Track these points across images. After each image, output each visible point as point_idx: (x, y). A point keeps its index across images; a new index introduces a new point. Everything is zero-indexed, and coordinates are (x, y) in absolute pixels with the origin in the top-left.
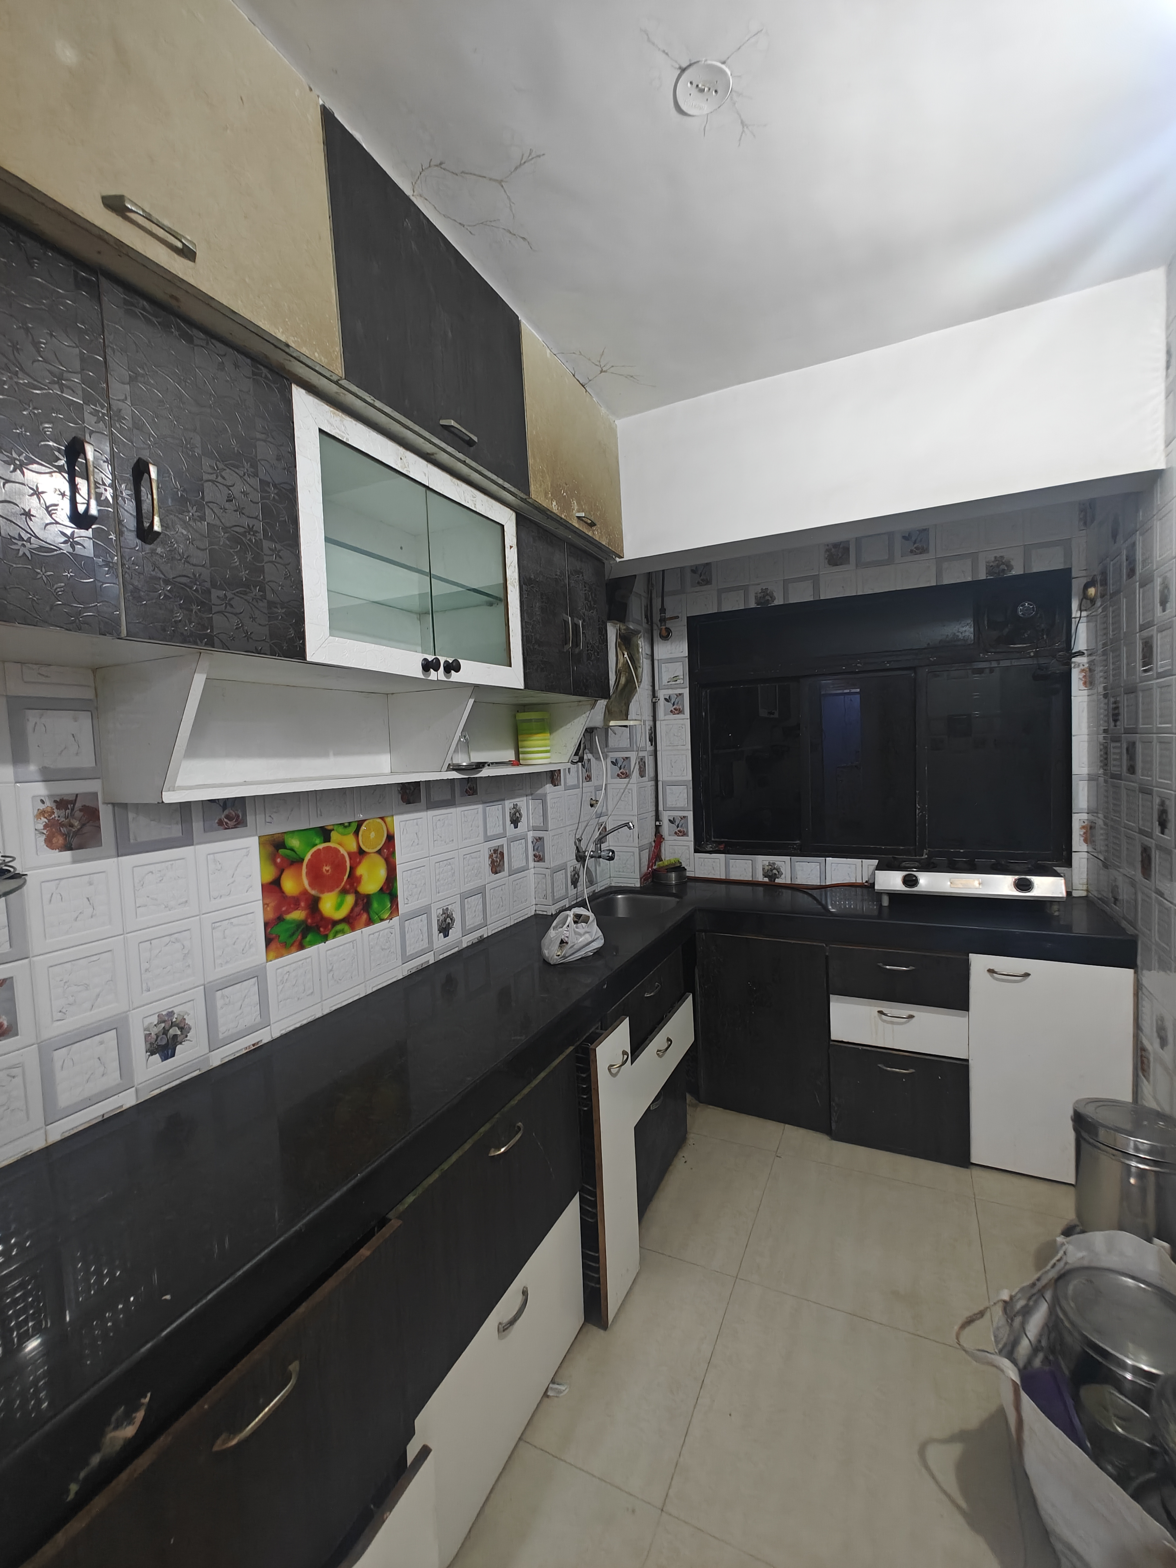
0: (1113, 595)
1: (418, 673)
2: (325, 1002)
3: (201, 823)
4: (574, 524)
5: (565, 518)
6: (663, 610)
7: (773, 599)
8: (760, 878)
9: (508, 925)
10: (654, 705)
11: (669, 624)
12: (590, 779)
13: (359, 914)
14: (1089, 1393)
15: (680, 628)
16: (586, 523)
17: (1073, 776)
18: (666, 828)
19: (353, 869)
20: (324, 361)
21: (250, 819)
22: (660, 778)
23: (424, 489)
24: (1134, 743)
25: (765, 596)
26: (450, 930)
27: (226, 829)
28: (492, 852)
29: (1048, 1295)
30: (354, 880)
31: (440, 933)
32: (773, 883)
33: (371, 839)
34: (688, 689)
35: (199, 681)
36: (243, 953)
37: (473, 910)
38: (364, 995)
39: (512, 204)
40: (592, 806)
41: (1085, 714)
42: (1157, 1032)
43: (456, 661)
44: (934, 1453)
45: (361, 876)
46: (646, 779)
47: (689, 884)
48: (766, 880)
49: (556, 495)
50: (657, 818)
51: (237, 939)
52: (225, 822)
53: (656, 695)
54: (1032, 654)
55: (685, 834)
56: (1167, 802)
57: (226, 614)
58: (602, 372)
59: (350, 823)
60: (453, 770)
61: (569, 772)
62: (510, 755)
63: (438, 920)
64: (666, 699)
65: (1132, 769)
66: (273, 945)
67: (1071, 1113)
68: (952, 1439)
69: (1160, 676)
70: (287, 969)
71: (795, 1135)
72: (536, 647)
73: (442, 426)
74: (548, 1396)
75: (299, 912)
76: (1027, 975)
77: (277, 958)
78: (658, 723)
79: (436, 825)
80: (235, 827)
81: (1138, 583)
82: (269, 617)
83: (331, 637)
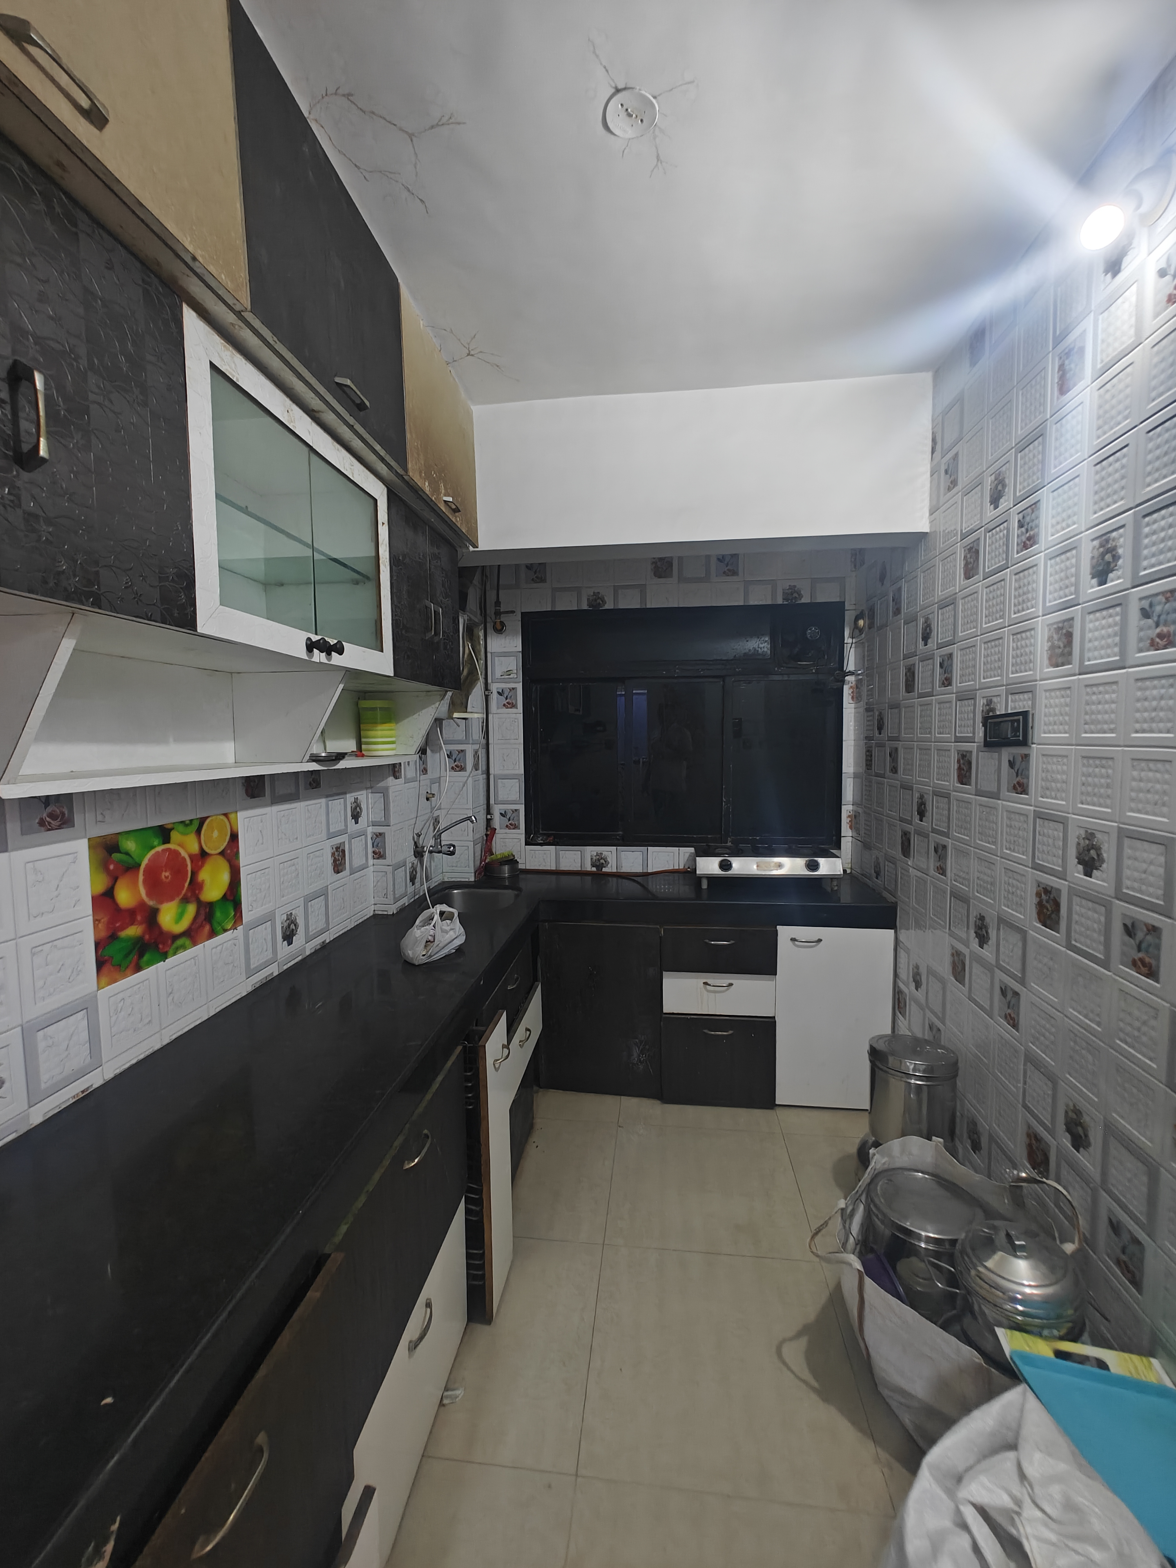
0: (880, 628)
1: (302, 653)
2: (164, 1031)
3: (18, 824)
4: (442, 508)
5: (435, 500)
6: (498, 603)
7: (604, 602)
8: (588, 867)
9: (349, 928)
10: (487, 697)
11: (503, 618)
12: (426, 771)
13: (202, 926)
14: (902, 1266)
15: (514, 623)
16: (450, 507)
17: (843, 775)
18: (497, 822)
19: (194, 874)
20: (230, 285)
21: (78, 819)
22: (492, 771)
23: (306, 449)
24: (896, 749)
25: (596, 600)
26: (294, 937)
27: (49, 830)
28: (334, 849)
29: (863, 1198)
30: (196, 886)
31: (284, 941)
32: (600, 872)
33: (215, 840)
34: (521, 683)
35: (67, 646)
36: (69, 983)
37: (317, 914)
38: (207, 1018)
39: (418, 162)
40: (428, 799)
41: (852, 723)
42: (913, 977)
43: (339, 642)
44: (786, 1350)
45: (203, 881)
46: (480, 772)
47: (522, 876)
48: (594, 869)
49: (428, 477)
50: (488, 811)
51: (62, 965)
52: (48, 822)
53: (489, 688)
54: (814, 671)
55: (516, 827)
56: (925, 796)
57: (114, 568)
58: (469, 355)
59: (191, 821)
60: (314, 761)
61: (409, 764)
62: (350, 745)
63: (282, 927)
64: (498, 693)
65: (894, 770)
66: (105, 969)
67: (867, 1048)
68: (799, 1335)
69: (921, 696)
70: (120, 996)
71: (630, 1103)
72: (403, 632)
73: (337, 383)
74: (444, 1405)
75: (136, 927)
76: (820, 941)
77: (109, 984)
78: (490, 716)
79: (280, 821)
80: (60, 827)
81: (903, 621)
82: (159, 577)
83: (221, 607)
